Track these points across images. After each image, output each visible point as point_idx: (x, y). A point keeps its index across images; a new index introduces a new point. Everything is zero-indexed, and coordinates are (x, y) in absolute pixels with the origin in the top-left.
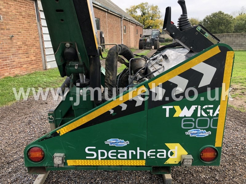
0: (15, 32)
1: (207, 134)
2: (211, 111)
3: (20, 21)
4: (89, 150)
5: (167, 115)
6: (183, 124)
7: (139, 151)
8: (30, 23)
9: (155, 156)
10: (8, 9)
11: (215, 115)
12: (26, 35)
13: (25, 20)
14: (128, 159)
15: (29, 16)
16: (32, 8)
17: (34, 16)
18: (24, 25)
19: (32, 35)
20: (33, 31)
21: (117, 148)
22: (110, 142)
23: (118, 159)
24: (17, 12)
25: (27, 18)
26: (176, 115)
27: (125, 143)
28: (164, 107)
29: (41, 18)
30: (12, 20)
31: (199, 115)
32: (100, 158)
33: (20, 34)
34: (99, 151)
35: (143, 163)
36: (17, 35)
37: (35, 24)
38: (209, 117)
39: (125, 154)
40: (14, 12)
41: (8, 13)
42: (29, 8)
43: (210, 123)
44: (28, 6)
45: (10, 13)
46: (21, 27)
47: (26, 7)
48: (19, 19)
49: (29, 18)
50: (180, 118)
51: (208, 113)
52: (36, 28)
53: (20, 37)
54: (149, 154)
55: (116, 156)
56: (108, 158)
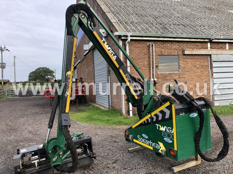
0: (189, 79)
1: (171, 142)
2: (171, 130)
3: (194, 72)
4: (139, 137)
5: (158, 129)
6: (163, 134)
7: (151, 142)
8: (202, 71)
9: (155, 146)
10: (186, 64)
11: (172, 133)
12: (198, 80)
13: (199, 70)
14: (148, 145)
15: (203, 66)
16: (206, 61)
17: (208, 66)
18: (197, 74)
19: (203, 80)
20: (205, 77)
21: (145, 139)
22: (143, 135)
23: (145, 144)
24: (193, 66)
25: (201, 68)
26: (160, 129)
27: (147, 137)
28: (156, 125)
29: (213, 67)
30: (188, 72)
31: (167, 131)
32: (141, 141)
33: (193, 80)
34: (141, 138)
35: (152, 148)
36: (190, 80)
37: (207, 72)
38: (170, 133)
39: (147, 142)
40: (190, 66)
41: (185, 67)
42: (203, 61)
43: (171, 136)
44: (203, 60)
45: (187, 67)
46: (194, 75)
47: (200, 61)
48: (193, 70)
49: (202, 68)
50: (162, 131)
51: (170, 131)
52: (208, 75)
53: (192, 82)
54: (154, 145)
55: (145, 142)
56: (143, 142)
